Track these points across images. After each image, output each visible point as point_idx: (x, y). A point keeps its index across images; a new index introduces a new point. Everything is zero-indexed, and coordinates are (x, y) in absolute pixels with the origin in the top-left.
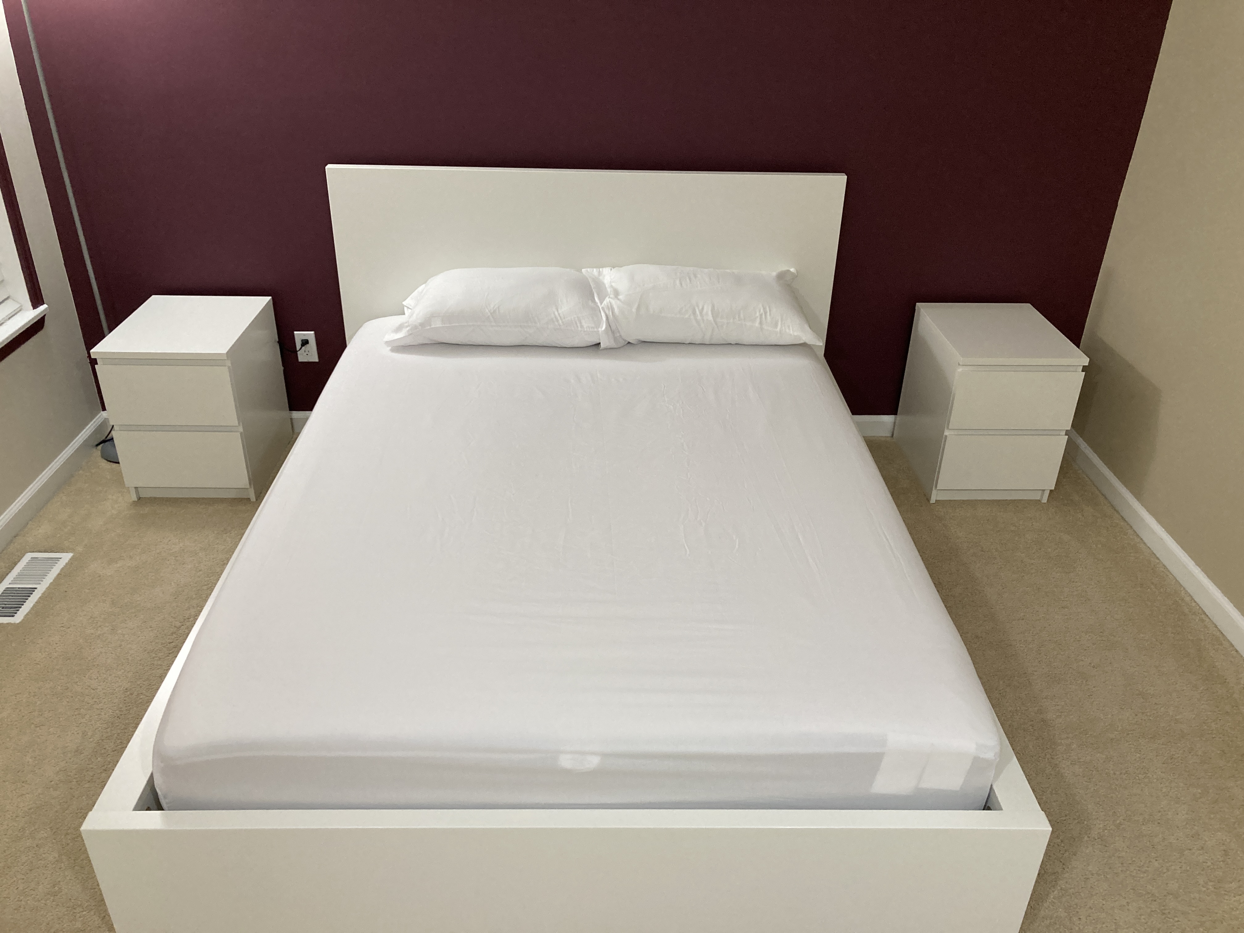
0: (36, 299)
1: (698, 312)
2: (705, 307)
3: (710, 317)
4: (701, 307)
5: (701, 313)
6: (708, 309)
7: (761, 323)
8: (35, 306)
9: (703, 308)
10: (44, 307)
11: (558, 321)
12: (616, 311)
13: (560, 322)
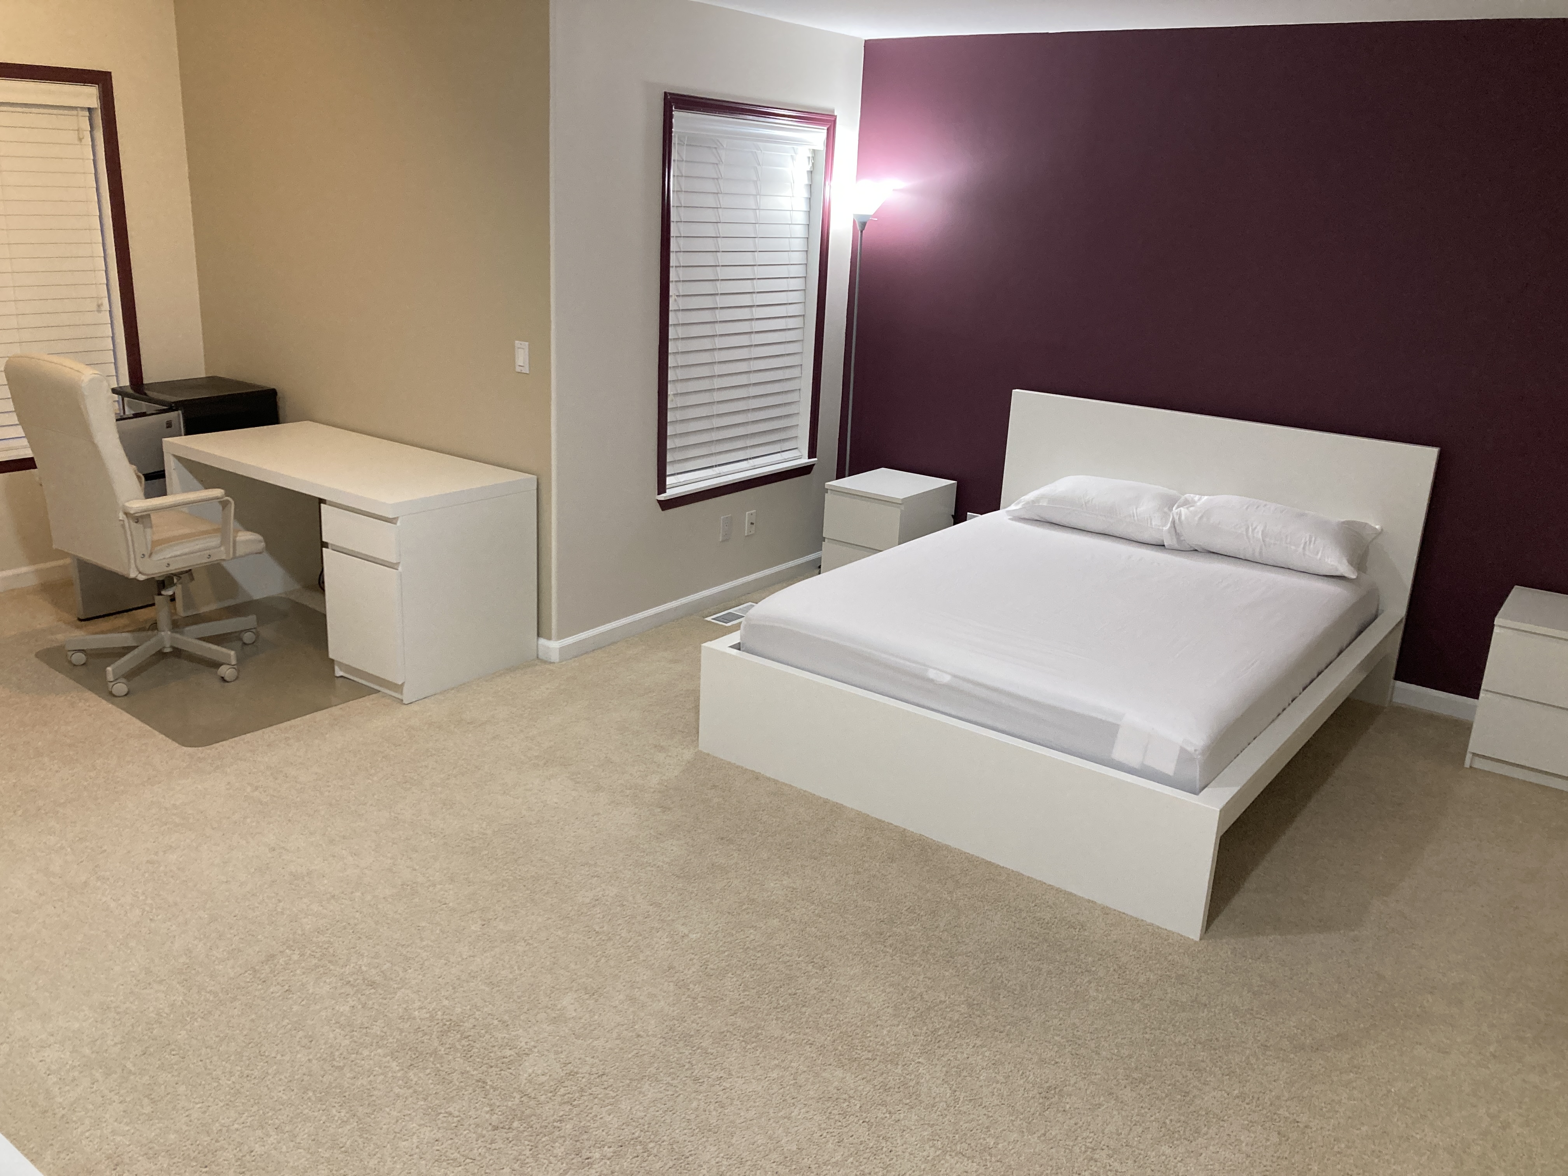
0: (812, 453)
1: (1250, 529)
2: (1258, 527)
3: (1260, 536)
4: (1254, 526)
5: (1253, 530)
6: (1260, 528)
7: (1304, 548)
8: (809, 458)
9: (1256, 528)
10: (816, 459)
11: (1134, 516)
12: (1183, 518)
13: (1136, 518)
